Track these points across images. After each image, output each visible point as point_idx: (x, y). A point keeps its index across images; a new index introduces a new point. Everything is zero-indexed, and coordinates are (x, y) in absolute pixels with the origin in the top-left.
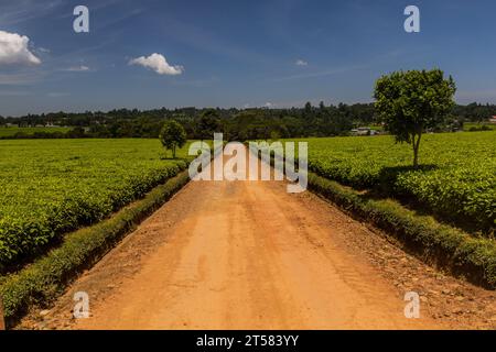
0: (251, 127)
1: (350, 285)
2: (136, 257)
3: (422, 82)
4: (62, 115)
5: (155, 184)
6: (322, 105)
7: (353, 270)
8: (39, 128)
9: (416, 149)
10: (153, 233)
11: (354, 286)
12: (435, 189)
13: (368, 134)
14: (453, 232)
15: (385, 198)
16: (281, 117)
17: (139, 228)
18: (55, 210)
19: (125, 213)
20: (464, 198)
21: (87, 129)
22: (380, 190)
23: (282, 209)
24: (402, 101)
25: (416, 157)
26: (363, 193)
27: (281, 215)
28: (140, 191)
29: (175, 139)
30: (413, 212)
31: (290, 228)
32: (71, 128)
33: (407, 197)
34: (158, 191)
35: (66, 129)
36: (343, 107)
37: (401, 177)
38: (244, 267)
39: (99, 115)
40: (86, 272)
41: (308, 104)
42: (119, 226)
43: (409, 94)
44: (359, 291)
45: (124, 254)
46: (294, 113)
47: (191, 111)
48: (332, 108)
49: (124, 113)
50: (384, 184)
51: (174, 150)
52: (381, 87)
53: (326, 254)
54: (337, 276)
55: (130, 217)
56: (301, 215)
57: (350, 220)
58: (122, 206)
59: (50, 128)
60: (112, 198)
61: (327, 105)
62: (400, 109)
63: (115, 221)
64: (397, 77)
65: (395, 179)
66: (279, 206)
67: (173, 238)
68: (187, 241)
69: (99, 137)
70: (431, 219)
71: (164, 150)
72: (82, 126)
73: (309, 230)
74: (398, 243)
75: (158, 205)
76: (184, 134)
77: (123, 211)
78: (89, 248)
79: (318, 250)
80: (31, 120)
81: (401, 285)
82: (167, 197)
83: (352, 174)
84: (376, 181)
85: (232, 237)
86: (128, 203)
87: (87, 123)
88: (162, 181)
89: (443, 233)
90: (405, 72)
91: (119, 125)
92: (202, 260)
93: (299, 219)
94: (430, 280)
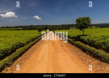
0: (53, 28)
1: (74, 62)
2: (30, 54)
3: (85, 19)
4: (21, 26)
5: (36, 38)
6: (65, 24)
7: (74, 57)
8: (18, 28)
9: (83, 32)
10: (34, 48)
11: (75, 62)
12: (88, 40)
13: (73, 29)
14: (93, 48)
15: (78, 41)
16: (58, 26)
17: (32, 47)
18: (14, 45)
19: (30, 44)
20: (95, 42)
21: (26, 29)
22: (77, 39)
23: (59, 43)
24: (81, 23)
25: (83, 33)
26: (73, 40)
27: (59, 44)
28: (33, 40)
29: (40, 30)
30: (84, 44)
31: (61, 47)
32: (23, 28)
33: (82, 41)
34: (36, 40)
35: (22, 29)
36: (68, 25)
37: (81, 37)
38: (52, 57)
39: (28, 26)
40: (20, 57)
41: (63, 24)
42: (28, 47)
43: (83, 22)
44: (76, 64)
45: (28, 54)
46: (60, 26)
47: (43, 25)
48: (67, 25)
49: (32, 26)
50: (78, 38)
51: (40, 32)
52: (77, 20)
53: (68, 53)
54: (71, 59)
55: (30, 45)
56: (63, 45)
57: (72, 45)
58: (29, 43)
59: (19, 28)
60: (27, 41)
61: (66, 24)
62: (81, 24)
63: (27, 46)
64: (80, 18)
65: (80, 37)
66: (58, 43)
67: (38, 50)
68: (41, 50)
69: (28, 30)
70: (88, 45)
71: (38, 32)
72: (25, 28)
73: (64, 48)
74: (81, 50)
75: (36, 42)
76: (42, 29)
77: (29, 44)
78: (21, 52)
79: (67, 52)
80: (16, 27)
81: (85, 62)
82: (38, 41)
83: (71, 36)
84: (76, 38)
85: (49, 49)
86: (30, 42)
87: (26, 28)
88: (37, 38)
89: (91, 49)
90: (82, 17)
91: (31, 28)
92: (43, 55)
93: (62, 45)
94: (91, 60)
